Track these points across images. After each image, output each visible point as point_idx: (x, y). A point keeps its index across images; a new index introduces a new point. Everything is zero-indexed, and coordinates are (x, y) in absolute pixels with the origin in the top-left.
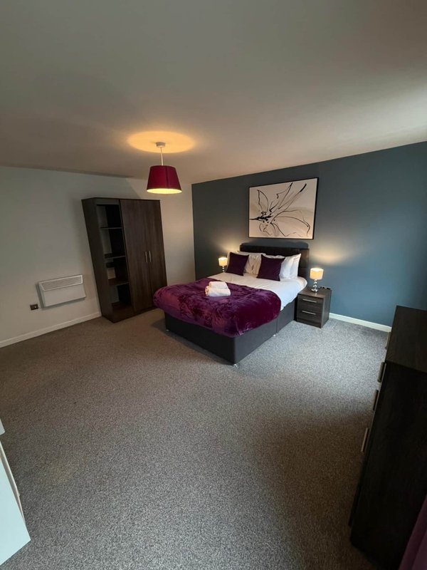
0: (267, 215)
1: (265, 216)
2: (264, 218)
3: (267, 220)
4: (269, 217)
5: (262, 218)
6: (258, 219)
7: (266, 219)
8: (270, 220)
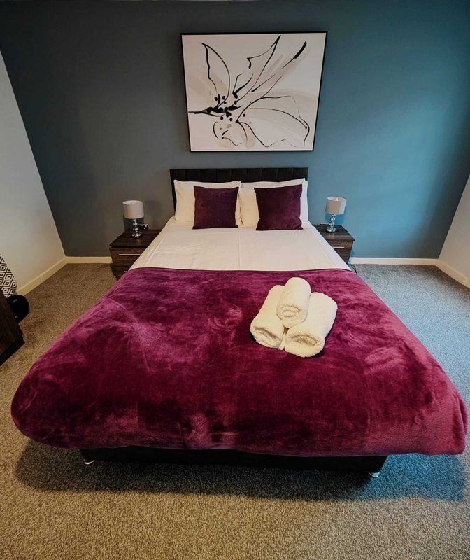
0: (229, 105)
1: (223, 106)
2: (221, 110)
3: (228, 114)
4: (233, 108)
5: (217, 109)
6: (209, 111)
7: (227, 112)
8: (235, 114)
